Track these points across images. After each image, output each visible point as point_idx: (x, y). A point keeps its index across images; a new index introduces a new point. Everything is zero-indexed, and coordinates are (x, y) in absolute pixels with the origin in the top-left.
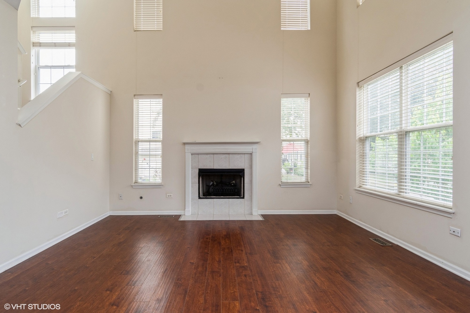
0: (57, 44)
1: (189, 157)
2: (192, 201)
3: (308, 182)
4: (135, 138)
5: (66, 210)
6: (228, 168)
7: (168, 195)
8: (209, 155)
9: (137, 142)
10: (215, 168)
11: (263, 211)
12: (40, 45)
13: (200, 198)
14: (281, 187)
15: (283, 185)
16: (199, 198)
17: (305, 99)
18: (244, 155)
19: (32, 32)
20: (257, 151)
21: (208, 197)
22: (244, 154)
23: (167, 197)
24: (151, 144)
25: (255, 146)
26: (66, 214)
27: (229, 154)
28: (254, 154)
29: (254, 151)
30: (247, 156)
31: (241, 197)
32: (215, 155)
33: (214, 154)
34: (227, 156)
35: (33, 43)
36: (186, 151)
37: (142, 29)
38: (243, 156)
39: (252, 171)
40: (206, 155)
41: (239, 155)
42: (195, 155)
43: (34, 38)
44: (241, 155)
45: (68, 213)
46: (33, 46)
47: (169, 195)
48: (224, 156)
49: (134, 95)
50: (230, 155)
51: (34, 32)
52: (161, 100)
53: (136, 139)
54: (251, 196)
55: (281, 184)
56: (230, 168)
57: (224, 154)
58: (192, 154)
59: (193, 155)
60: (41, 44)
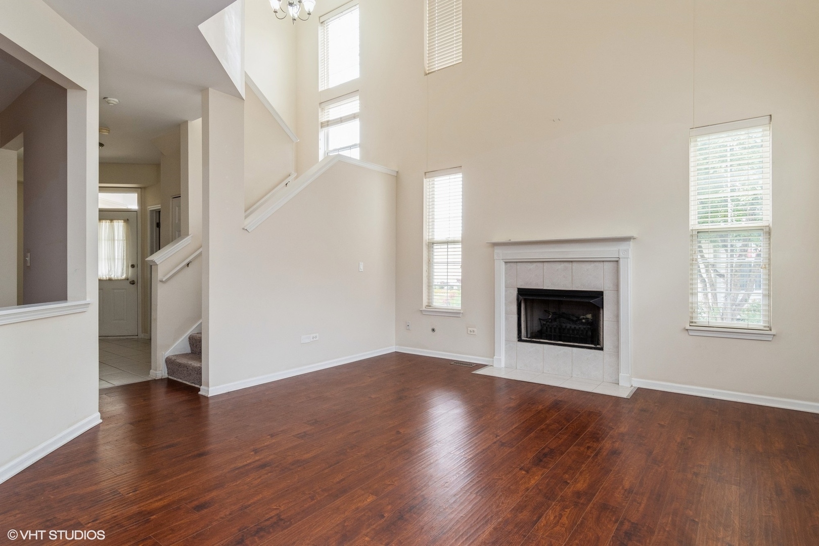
0: (343, 119)
1: (501, 268)
2: (506, 345)
3: (768, 329)
4: (426, 237)
5: (314, 335)
6: (571, 289)
7: (469, 329)
8: (535, 264)
9: (431, 244)
10: (545, 288)
11: (647, 381)
12: (327, 124)
13: (520, 339)
14: (690, 333)
15: (694, 329)
16: (518, 341)
17: (763, 131)
18: (602, 263)
19: (320, 110)
20: (630, 256)
21: (535, 340)
22: (603, 261)
23: (469, 333)
24: (449, 246)
25: (623, 246)
26: (315, 339)
27: (572, 262)
28: (621, 262)
29: (621, 255)
30: (608, 267)
31: (598, 346)
32: (546, 264)
33: (543, 262)
34: (568, 265)
35: (322, 123)
36: (496, 257)
37: (437, 69)
38: (601, 265)
39: (618, 296)
40: (529, 264)
41: (593, 265)
42: (512, 264)
43: (323, 118)
44: (597, 264)
45: (317, 339)
46: (322, 127)
47: (472, 329)
48: (563, 265)
49: (425, 173)
50: (575, 264)
51: (323, 109)
52: (460, 175)
53: (429, 239)
54: (617, 348)
55: (688, 327)
56: (574, 289)
57: (562, 263)
58: (506, 262)
59: (509, 265)
60: (329, 123)
